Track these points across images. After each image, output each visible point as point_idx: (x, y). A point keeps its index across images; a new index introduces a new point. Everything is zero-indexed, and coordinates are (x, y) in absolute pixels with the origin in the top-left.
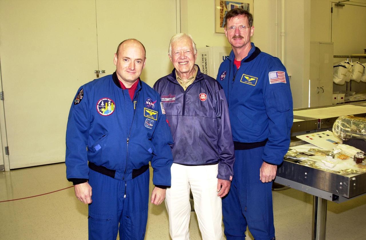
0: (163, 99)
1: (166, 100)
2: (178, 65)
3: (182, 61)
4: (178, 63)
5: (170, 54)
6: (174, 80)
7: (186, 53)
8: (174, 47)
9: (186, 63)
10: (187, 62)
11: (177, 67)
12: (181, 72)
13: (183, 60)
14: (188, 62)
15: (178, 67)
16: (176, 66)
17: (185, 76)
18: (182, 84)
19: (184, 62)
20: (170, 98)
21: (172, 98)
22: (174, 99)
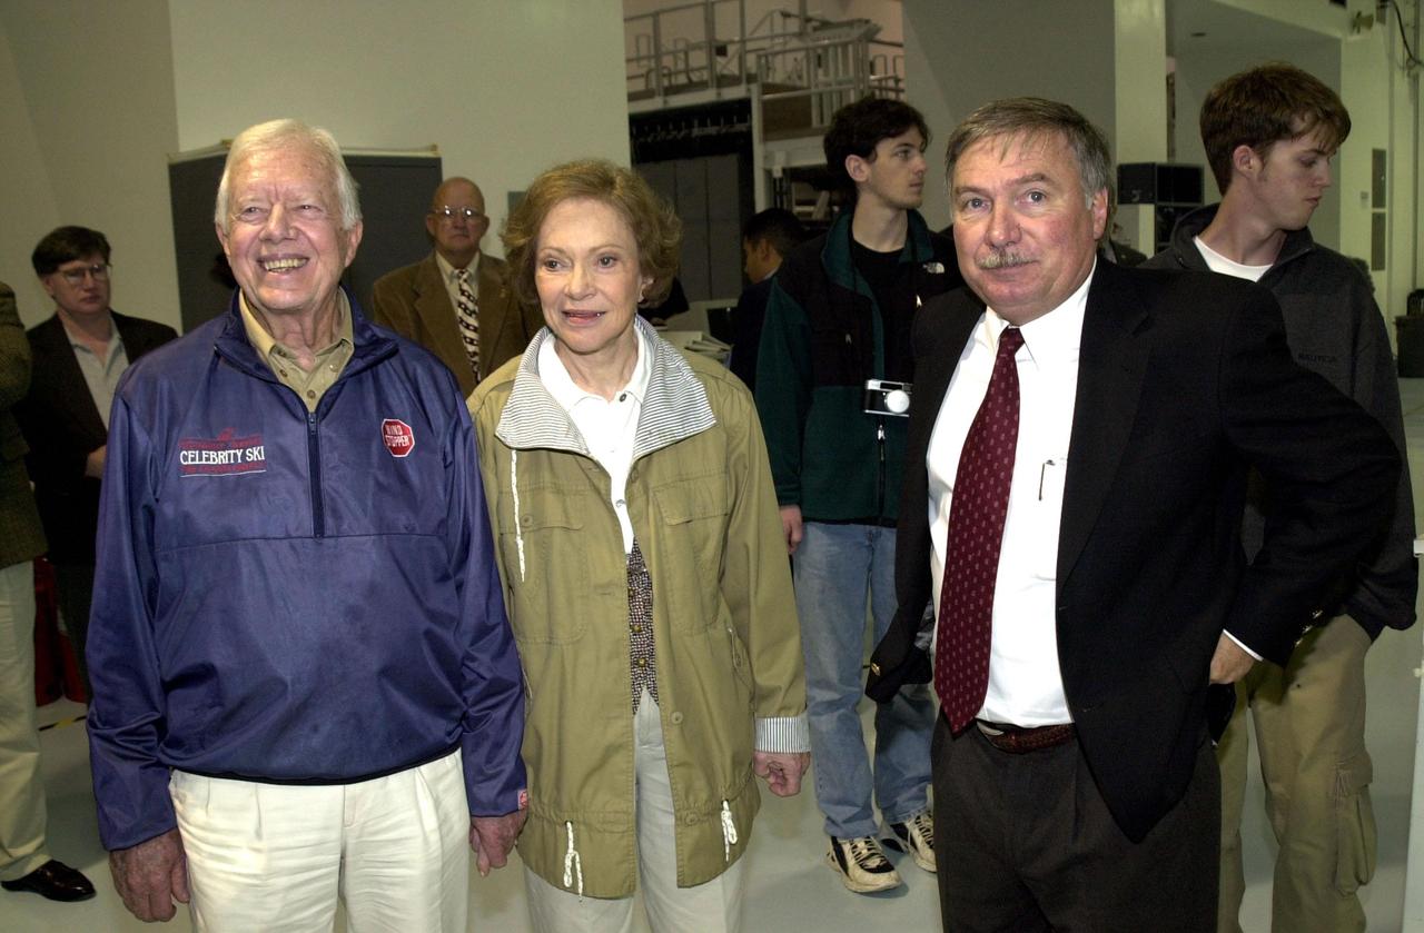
0: (190, 454)
1: (211, 462)
2: (255, 273)
3: (275, 251)
4: (253, 263)
7: (299, 215)
9: (296, 263)
10: (300, 258)
11: (249, 281)
12: (269, 309)
14: (308, 259)
16: (245, 275)
17: (294, 333)
18: (286, 375)
19: (287, 257)
20: (232, 452)
21: (245, 449)
22: (256, 454)
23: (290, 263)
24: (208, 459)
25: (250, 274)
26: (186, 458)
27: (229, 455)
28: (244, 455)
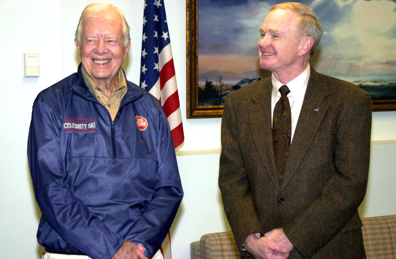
0: (68, 124)
2: (91, 64)
3: (99, 57)
4: (90, 59)
5: (79, 39)
6: (84, 94)
7: (109, 44)
8: (87, 28)
9: (106, 61)
10: (107, 59)
11: (88, 66)
13: (100, 55)
14: (111, 60)
15: (90, 67)
16: (87, 64)
18: (99, 98)
19: (103, 60)
20: (83, 125)
21: (88, 124)
22: (92, 125)
23: (104, 62)
24: (74, 126)
25: (89, 63)
26: (66, 126)
27: (82, 126)
28: (87, 126)
